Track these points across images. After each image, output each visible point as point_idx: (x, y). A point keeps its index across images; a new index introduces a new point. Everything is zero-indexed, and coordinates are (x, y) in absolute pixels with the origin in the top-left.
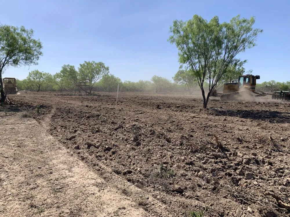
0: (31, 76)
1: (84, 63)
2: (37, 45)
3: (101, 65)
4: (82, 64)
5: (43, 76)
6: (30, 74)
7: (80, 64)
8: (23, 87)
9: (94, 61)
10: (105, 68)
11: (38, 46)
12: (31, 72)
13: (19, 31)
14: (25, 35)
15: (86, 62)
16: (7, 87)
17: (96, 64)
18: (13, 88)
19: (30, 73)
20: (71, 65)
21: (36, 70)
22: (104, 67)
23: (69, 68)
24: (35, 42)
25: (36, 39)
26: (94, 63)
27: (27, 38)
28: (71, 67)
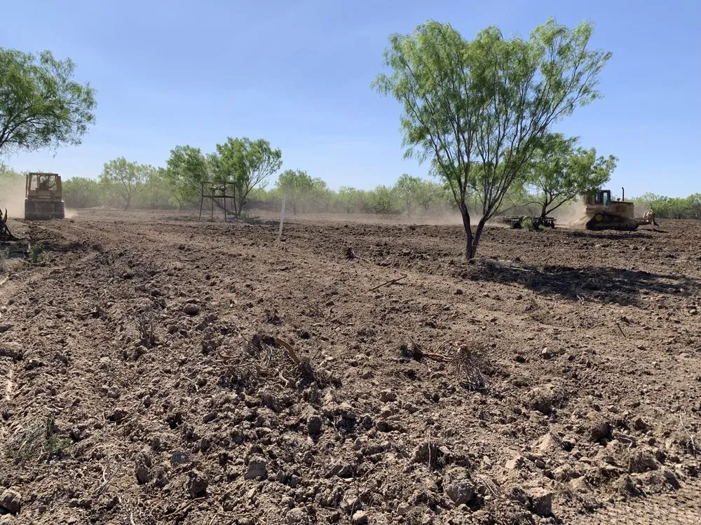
0: (107, 173)
1: (226, 141)
2: (83, 96)
3: (262, 146)
4: (222, 144)
5: (136, 173)
6: (106, 167)
7: (217, 145)
8: (101, 197)
9: (247, 137)
10: (270, 153)
11: (85, 100)
12: (109, 163)
13: (37, 63)
14: (52, 73)
15: (230, 139)
16: (33, 200)
17: (251, 144)
18: (52, 202)
19: (105, 165)
20: (192, 146)
21: (121, 158)
22: (267, 150)
23: (187, 154)
24: (75, 88)
25: (81, 83)
26: (246, 143)
27: (58, 80)
28: (193, 151)
